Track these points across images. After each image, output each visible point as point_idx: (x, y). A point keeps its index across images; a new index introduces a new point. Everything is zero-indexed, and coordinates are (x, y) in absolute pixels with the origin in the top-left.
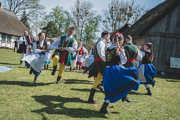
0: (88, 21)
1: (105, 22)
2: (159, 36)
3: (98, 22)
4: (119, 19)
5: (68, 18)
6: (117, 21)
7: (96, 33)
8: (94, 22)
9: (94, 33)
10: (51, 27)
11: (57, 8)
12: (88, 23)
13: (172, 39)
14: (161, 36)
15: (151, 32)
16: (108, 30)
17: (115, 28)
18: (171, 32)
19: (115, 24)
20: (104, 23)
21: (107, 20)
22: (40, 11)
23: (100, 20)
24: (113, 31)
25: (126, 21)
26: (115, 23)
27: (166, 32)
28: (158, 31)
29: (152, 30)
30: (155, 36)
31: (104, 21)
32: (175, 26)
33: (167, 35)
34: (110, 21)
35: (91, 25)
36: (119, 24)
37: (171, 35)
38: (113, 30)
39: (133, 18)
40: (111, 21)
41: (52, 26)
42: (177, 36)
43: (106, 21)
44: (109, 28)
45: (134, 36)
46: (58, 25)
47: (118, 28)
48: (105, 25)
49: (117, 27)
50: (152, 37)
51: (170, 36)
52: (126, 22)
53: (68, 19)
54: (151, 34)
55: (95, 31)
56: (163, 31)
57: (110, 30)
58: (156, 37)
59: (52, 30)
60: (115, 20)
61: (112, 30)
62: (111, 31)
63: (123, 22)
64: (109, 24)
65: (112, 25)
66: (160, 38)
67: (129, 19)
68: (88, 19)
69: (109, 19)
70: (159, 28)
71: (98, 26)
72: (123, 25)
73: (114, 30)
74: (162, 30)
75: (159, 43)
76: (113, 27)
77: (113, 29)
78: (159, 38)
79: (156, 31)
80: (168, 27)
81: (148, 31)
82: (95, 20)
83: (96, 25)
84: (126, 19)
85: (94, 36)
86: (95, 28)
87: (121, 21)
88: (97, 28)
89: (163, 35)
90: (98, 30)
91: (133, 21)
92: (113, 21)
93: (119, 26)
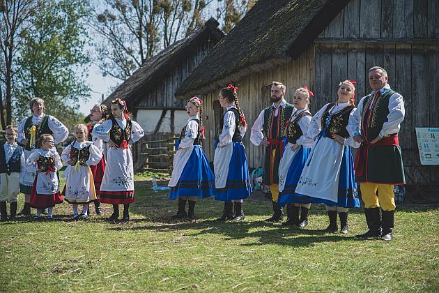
0: (34, 18)
1: (109, 23)
2: (359, 51)
3: (80, 21)
4: (162, 6)
6: (155, 12)
7: (73, 67)
8: (60, 20)
9: (64, 69)
12: (34, 28)
13: (408, 60)
14: (367, 51)
15: (329, 39)
16: (124, 52)
17: (150, 42)
18: (401, 34)
19: (150, 28)
20: (101, 25)
21: (116, 13)
23: (84, 13)
24: (145, 56)
25: (192, 11)
26: (148, 25)
27: (384, 34)
28: (354, 33)
29: (334, 32)
30: (347, 52)
31: (101, 18)
32: (411, 8)
33: (389, 47)
34: (128, 14)
35: (49, 37)
36: (166, 27)
37: (402, 46)
38: (145, 51)
40: (132, 14)
42: (424, 45)
43: (113, 18)
44: (127, 45)
45: (269, 58)
47: (161, 45)
48: (108, 32)
49: (158, 40)
50: (335, 58)
51: (398, 47)
52: (190, 14)
54: (329, 46)
55: (71, 60)
56: (374, 33)
57: (130, 52)
58: (351, 57)
60: (146, 8)
61: (141, 52)
62: (136, 54)
63: (181, 17)
64: (123, 26)
65: (140, 34)
66: (363, 59)
68: (32, 13)
69: (124, 7)
70: (356, 21)
71: (81, 38)
73: (150, 51)
74: (368, 26)
76: (143, 40)
77: (145, 46)
78: (361, 57)
79: (347, 34)
80: (387, 17)
81: (320, 36)
82: (61, 14)
83: (71, 33)
84: (190, 5)
85: (67, 83)
86: (69, 49)
87: (173, 13)
88: (78, 49)
89: (373, 47)
90: (83, 57)
91: (218, 10)
92: (142, 14)
93: (168, 34)
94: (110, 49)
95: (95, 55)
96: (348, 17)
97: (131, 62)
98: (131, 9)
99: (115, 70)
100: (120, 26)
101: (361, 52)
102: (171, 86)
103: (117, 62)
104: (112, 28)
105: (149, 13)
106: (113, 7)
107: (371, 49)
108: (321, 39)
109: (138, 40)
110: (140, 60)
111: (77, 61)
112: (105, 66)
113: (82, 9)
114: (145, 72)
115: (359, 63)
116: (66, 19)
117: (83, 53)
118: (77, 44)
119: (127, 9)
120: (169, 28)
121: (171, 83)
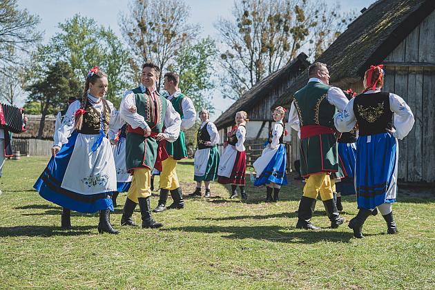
0: (177, 57)
1: (229, 60)
3: (208, 58)
4: (268, 47)
5: (114, 51)
6: (262, 51)
7: (202, 92)
8: (195, 58)
9: (196, 93)
10: (62, 83)
11: (75, 21)
12: (176, 64)
14: (424, 73)
15: (393, 63)
16: (239, 80)
17: (258, 74)
19: (258, 64)
20: (224, 61)
21: (234, 52)
22: (23, 31)
23: (212, 53)
24: (254, 83)
25: (290, 51)
26: (258, 61)
28: (414, 58)
29: (397, 57)
30: (408, 73)
31: (223, 56)
34: (243, 53)
35: (186, 70)
36: (270, 63)
38: (255, 80)
39: (311, 42)
40: (246, 53)
41: (63, 79)
43: (232, 57)
44: (241, 76)
45: (343, 77)
46: (82, 76)
47: (267, 74)
48: (228, 66)
49: (264, 72)
50: (397, 78)
52: (288, 53)
53: (115, 56)
54: (393, 69)
55: (201, 86)
56: (430, 59)
57: (243, 81)
58: (411, 77)
59: (65, 89)
60: (256, 49)
61: (251, 81)
62: (248, 82)
63: (282, 55)
64: (239, 62)
65: (251, 67)
66: (421, 80)
67: (298, 46)
68: (176, 53)
69: (240, 48)
70: (415, 49)
71: (209, 70)
72: (283, 65)
73: (258, 80)
74: (426, 53)
75: (419, 94)
76: (253, 72)
77: (254, 76)
78: (419, 78)
79: (407, 59)
81: (385, 60)
82: (196, 54)
83: (202, 67)
84: (289, 46)
85: (198, 103)
86: (200, 78)
87: (276, 52)
88: (206, 78)
89: (429, 70)
90: (210, 84)
91: (310, 50)
92: (253, 53)
93: (272, 67)
94: (229, 78)
95: (218, 83)
96: (409, 46)
97: (244, 88)
98: (245, 50)
99: (232, 93)
100: (237, 62)
101: (419, 73)
102: (270, 103)
103: (234, 88)
104: (231, 63)
105: (258, 52)
106: (233, 48)
107: (428, 71)
108: (386, 63)
109: (249, 72)
110: (250, 87)
111: (205, 87)
112: (225, 90)
113: (210, 50)
114: (252, 93)
115: (417, 83)
116: (199, 57)
117: (209, 82)
118: (206, 75)
119: (242, 50)
120: (272, 64)
121: (270, 101)
